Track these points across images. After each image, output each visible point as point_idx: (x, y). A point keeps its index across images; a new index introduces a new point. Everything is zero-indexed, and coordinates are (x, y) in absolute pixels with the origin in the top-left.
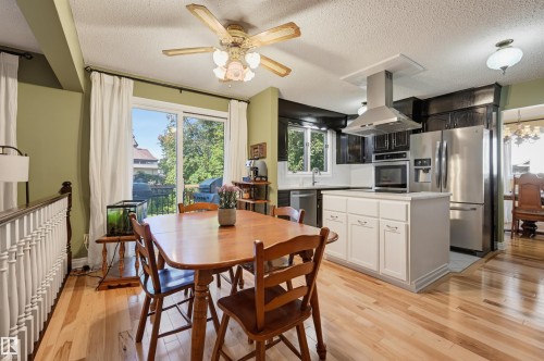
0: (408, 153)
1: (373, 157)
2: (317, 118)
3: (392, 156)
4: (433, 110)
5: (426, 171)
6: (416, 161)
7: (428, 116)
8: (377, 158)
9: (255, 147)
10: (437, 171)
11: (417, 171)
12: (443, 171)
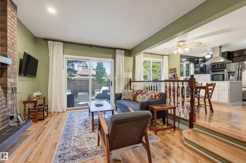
0: (225, 70)
1: (211, 71)
2: (187, 59)
3: (219, 71)
4: (235, 55)
5: (233, 76)
6: (229, 73)
7: (233, 57)
8: (212, 72)
9: (171, 69)
10: (237, 75)
11: (229, 76)
12: (240, 76)
